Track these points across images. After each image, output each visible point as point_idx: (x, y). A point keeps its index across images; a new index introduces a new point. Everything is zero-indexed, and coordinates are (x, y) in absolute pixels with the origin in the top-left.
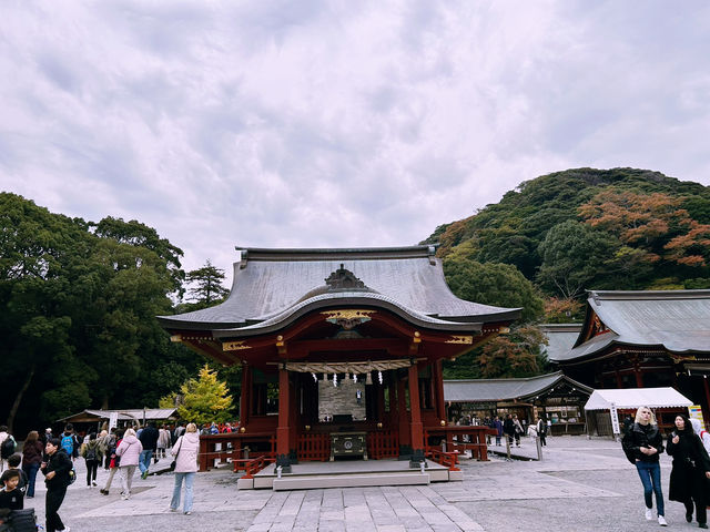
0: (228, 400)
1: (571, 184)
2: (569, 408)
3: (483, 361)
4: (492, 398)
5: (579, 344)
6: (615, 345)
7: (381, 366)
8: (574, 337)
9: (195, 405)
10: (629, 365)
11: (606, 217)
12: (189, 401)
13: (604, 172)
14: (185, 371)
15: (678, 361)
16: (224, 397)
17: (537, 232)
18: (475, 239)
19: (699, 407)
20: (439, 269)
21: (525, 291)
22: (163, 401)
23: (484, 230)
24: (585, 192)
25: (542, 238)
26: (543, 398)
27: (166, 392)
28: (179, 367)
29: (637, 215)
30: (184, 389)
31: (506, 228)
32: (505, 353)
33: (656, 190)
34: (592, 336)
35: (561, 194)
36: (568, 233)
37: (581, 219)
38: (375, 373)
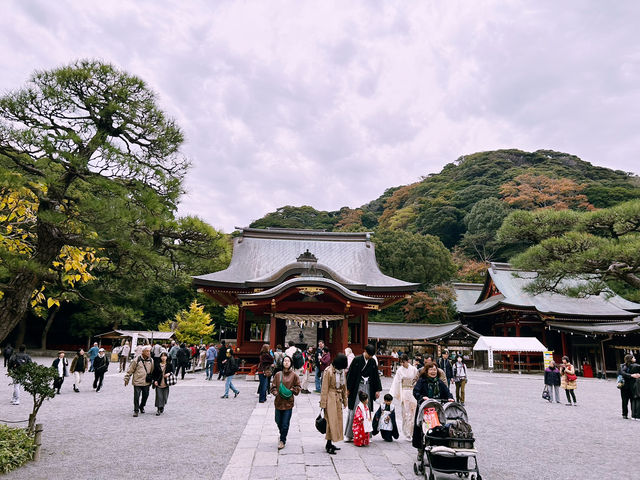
0: (212, 327)
1: (498, 163)
2: (465, 348)
3: (407, 310)
4: (410, 338)
5: (480, 300)
6: (500, 305)
7: (328, 318)
8: (478, 294)
9: (187, 330)
10: (510, 320)
11: (522, 197)
12: (182, 327)
13: (529, 155)
14: (178, 303)
15: (544, 319)
16: (208, 325)
17: (464, 205)
18: (416, 205)
19: (551, 352)
20: (372, 250)
21: (443, 258)
22: (160, 326)
23: (424, 199)
24: (509, 172)
25: (468, 211)
26: (446, 340)
27: (164, 319)
28: (173, 300)
29: (546, 197)
30: (178, 318)
31: (440, 199)
32: (424, 305)
33: (566, 175)
34: (489, 296)
35: (490, 172)
36: (488, 209)
37: (501, 197)
38: (324, 322)
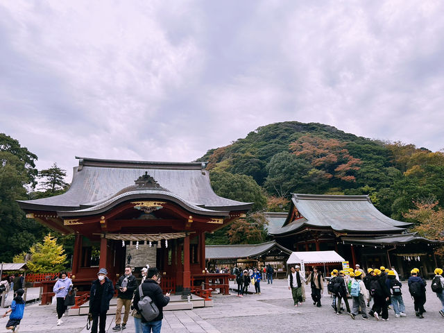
0: (64, 257)
1: (286, 130)
2: (278, 263)
3: (231, 234)
4: (234, 257)
5: (286, 224)
6: (305, 226)
7: (167, 237)
8: (283, 220)
9: (39, 261)
10: (312, 238)
11: (304, 151)
12: (35, 258)
13: (305, 125)
14: (34, 238)
15: (338, 236)
16: (61, 255)
17: (265, 157)
18: (230, 159)
19: (348, 262)
20: (207, 177)
21: (257, 192)
22: (16, 258)
23: (236, 154)
24: (294, 136)
25: (268, 161)
26: (264, 257)
27: (19, 251)
28: (29, 235)
29: (321, 151)
30: (32, 250)
31: (248, 154)
32: (244, 229)
33: (332, 137)
34: (293, 221)
35: (281, 136)
36: (283, 159)
37: (291, 151)
38: (163, 241)
